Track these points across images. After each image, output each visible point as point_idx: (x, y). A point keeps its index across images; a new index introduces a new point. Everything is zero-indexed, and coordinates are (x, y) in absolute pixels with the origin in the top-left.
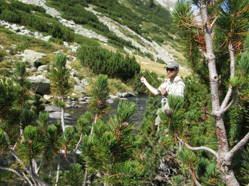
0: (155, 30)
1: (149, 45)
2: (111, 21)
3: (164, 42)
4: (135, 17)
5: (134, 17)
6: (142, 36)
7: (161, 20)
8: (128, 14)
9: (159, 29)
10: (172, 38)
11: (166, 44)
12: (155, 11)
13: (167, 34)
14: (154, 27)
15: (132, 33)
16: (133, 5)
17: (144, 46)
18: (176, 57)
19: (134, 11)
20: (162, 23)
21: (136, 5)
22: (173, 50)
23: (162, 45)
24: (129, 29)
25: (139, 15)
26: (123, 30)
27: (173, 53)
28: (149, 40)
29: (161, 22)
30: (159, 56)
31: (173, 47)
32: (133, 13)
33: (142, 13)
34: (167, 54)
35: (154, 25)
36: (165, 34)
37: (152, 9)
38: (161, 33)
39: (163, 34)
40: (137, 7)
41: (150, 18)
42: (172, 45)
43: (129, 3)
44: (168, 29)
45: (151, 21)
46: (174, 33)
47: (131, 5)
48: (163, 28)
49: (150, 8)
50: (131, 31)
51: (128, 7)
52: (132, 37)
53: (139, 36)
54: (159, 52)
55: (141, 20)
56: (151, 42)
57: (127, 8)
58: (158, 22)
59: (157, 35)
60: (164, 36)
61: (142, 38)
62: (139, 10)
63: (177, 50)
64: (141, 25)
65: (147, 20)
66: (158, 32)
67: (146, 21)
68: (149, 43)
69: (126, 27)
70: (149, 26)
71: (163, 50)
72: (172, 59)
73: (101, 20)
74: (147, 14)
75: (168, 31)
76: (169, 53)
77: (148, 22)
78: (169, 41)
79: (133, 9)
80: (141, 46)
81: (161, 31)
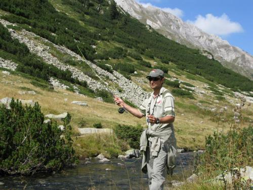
0: (119, 53)
1: (108, 77)
2: (36, 38)
3: (135, 72)
5: (82, 33)
6: (95, 63)
7: (130, 37)
8: (72, 29)
9: (127, 51)
10: (149, 66)
11: (139, 75)
12: (120, 23)
14: (117, 48)
15: (74, 57)
16: (81, 15)
17: (97, 79)
19: (82, 23)
20: (131, 42)
21: (87, 14)
23: (132, 78)
24: (69, 51)
25: (92, 30)
26: (58, 52)
28: (108, 69)
29: (129, 40)
30: (124, 95)
32: (81, 27)
33: (97, 27)
34: (140, 91)
35: (117, 45)
36: (136, 59)
37: (115, 21)
38: (130, 57)
39: (133, 59)
40: (88, 17)
41: (111, 34)
43: (75, 10)
45: (113, 40)
46: (152, 58)
47: (78, 14)
48: (134, 49)
49: (112, 19)
50: (73, 54)
51: (72, 17)
52: (74, 64)
53: (89, 63)
54: (125, 88)
55: (95, 37)
56: (111, 72)
57: (70, 19)
58: (125, 40)
59: (122, 61)
60: (135, 62)
61: (94, 66)
62: (91, 22)
64: (94, 47)
65: (106, 37)
66: (125, 56)
67: (103, 40)
68: (107, 73)
69: (64, 48)
71: (132, 85)
73: (15, 35)
74: (105, 28)
75: (142, 54)
76: (145, 90)
77: (106, 40)
78: (143, 70)
79: (81, 20)
80: (90, 79)
81: (129, 55)
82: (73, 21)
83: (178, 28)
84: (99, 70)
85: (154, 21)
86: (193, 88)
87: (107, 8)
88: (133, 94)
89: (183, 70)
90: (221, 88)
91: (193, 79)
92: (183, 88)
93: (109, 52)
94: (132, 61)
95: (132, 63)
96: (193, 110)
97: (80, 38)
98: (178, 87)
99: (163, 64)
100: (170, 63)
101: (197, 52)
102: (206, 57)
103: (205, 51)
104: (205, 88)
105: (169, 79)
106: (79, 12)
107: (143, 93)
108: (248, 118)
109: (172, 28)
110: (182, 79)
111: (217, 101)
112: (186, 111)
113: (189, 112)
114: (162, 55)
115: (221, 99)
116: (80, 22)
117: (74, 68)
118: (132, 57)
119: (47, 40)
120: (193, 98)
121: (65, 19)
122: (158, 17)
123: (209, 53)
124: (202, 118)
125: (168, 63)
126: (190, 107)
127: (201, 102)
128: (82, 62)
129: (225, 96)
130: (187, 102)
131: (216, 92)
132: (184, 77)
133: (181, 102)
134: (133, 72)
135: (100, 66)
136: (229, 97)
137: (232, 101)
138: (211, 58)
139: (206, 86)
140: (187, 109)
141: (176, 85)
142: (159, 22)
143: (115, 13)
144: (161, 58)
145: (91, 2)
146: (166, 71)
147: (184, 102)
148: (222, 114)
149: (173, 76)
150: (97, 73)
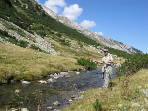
0: (42, 28)
1: (30, 36)
3: (47, 36)
4: (27, 20)
8: (22, 18)
9: (45, 28)
10: (53, 33)
11: (48, 37)
13: (51, 31)
14: (41, 26)
15: (15, 27)
17: (24, 36)
22: (53, 41)
23: (45, 37)
25: (32, 19)
27: (52, 42)
29: (47, 24)
30: (36, 44)
31: (53, 39)
32: (27, 18)
33: (34, 18)
36: (48, 31)
38: (46, 30)
39: (47, 31)
40: (31, 14)
41: (40, 21)
42: (53, 37)
43: (26, 12)
45: (40, 23)
46: (56, 31)
48: (49, 27)
49: (43, 17)
53: (22, 30)
55: (32, 22)
56: (34, 34)
58: (45, 24)
59: (42, 31)
60: (48, 32)
61: (25, 31)
63: (55, 41)
64: (31, 25)
66: (44, 29)
67: (35, 23)
70: (37, 25)
74: (37, 19)
75: (52, 29)
76: (49, 42)
77: (37, 23)
78: (51, 35)
80: (20, 36)
81: (45, 29)
82: (24, 15)
83: (70, 23)
84: (27, 33)
86: (71, 43)
87: (41, 13)
88: (41, 43)
89: (68, 36)
90: (82, 43)
91: (72, 39)
92: (66, 42)
95: (46, 32)
96: (69, 51)
97: (26, 22)
99: (60, 33)
100: (63, 33)
101: (75, 30)
102: (78, 32)
103: (78, 30)
104: (76, 43)
105: (61, 39)
106: (28, 13)
107: (47, 44)
108: (91, 55)
109: (68, 23)
110: (67, 39)
111: (80, 48)
112: (65, 51)
113: (66, 52)
114: (60, 30)
115: (81, 47)
116: (27, 16)
117: (13, 31)
118: (47, 30)
119: (2, 19)
121: (21, 14)
122: (63, 19)
123: (80, 31)
124: (72, 54)
125: (62, 33)
126: (67, 50)
127: (73, 48)
128: (18, 29)
129: (84, 46)
130: (67, 47)
131: (80, 44)
132: (68, 38)
133: (64, 48)
134: (46, 35)
135: (28, 32)
136: (85, 46)
137: (86, 48)
138: (80, 33)
139: (77, 42)
140: (66, 51)
141: (64, 41)
142: (63, 20)
143: (44, 14)
144: (60, 31)
145: (35, 10)
146: (60, 36)
147: (65, 48)
148: (80, 53)
149: (63, 38)
150: (25, 34)
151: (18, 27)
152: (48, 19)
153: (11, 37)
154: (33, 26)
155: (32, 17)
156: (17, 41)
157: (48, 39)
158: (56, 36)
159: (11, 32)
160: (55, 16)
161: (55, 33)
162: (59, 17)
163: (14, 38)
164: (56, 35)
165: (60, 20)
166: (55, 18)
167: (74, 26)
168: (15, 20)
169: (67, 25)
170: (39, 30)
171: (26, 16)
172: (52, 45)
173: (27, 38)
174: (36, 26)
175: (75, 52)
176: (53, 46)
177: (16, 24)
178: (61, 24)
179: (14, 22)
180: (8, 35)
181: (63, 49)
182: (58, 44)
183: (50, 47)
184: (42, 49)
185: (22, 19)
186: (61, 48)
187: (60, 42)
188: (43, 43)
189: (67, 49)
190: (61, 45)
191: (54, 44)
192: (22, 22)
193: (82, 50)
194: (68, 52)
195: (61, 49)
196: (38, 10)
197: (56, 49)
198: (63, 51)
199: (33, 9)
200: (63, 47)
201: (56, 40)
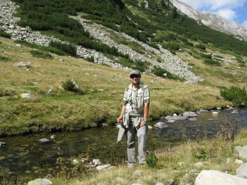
0: (172, 37)
1: (153, 53)
3: (180, 49)
4: (148, 26)
5: (146, 26)
8: (140, 24)
9: (177, 36)
10: (192, 45)
11: (182, 51)
12: (178, 20)
13: (187, 41)
14: (171, 34)
15: (129, 39)
16: (149, 16)
17: (142, 53)
18: (192, 65)
19: (149, 21)
20: (182, 31)
22: (191, 58)
23: (176, 53)
25: (155, 24)
26: (117, 37)
27: (189, 61)
28: (156, 47)
29: (181, 29)
31: (191, 54)
32: (148, 23)
33: (159, 22)
35: (171, 32)
36: (183, 41)
37: (175, 19)
38: (178, 40)
39: (181, 41)
40: (153, 17)
41: (168, 26)
42: (191, 52)
43: (145, 13)
44: (189, 36)
45: (169, 29)
46: (196, 40)
47: (147, 15)
48: (183, 35)
51: (143, 17)
53: (140, 43)
55: (156, 28)
56: (158, 49)
58: (177, 30)
60: (182, 43)
61: (144, 45)
63: (195, 57)
65: (164, 28)
66: (175, 39)
67: (161, 30)
68: (154, 50)
70: (163, 33)
72: (185, 67)
74: (165, 23)
75: (189, 38)
76: (184, 61)
77: (163, 30)
78: (187, 48)
79: (149, 19)
80: (136, 53)
81: (178, 39)
82: (143, 19)
83: (223, 23)
84: (147, 47)
85: (207, 20)
86: (223, 59)
87: (171, 12)
88: (171, 63)
89: (218, 47)
90: (245, 59)
91: (224, 53)
92: (215, 59)
93: (164, 37)
94: (179, 42)
95: (179, 44)
96: (218, 74)
97: (146, 30)
98: (211, 58)
99: (203, 44)
100: (209, 43)
101: (232, 36)
102: (238, 39)
103: (238, 36)
104: (233, 59)
105: (205, 53)
107: (180, 63)
109: (219, 24)
110: (215, 53)
111: (240, 68)
112: (211, 75)
113: (214, 76)
114: (204, 38)
115: (242, 66)
116: (148, 20)
117: (125, 46)
118: (180, 39)
120: (220, 66)
121: (137, 18)
122: (209, 18)
123: (240, 37)
124: (223, 80)
125: (207, 43)
126: (216, 72)
127: (226, 68)
128: (134, 42)
129: (246, 64)
130: (215, 68)
131: (240, 61)
132: (218, 52)
133: (210, 69)
134: (178, 49)
135: (150, 45)
138: (242, 40)
139: (234, 57)
140: (213, 74)
141: (210, 57)
142: (210, 21)
143: (176, 14)
144: (203, 40)
145: (160, 8)
146: (204, 49)
147: (212, 68)
148: (240, 76)
149: (209, 52)
150: (145, 49)
151: (133, 39)
152: (183, 20)
153: (122, 56)
154: (158, 34)
155: (156, 20)
156: (132, 62)
157: (183, 54)
158: (196, 49)
159: (122, 49)
160: (195, 15)
161: (196, 43)
162: (202, 15)
163: (127, 57)
164: (197, 47)
165: (203, 21)
166: (195, 18)
167: (229, 28)
168: (128, 29)
169: (217, 28)
170: (167, 41)
171: (146, 20)
172: (189, 64)
173: (147, 56)
174: (163, 35)
175: (231, 76)
176: (191, 67)
177: (129, 35)
178: (205, 28)
179: (127, 31)
180: (118, 53)
181: (208, 70)
182: (200, 63)
183: (186, 68)
184: (172, 73)
185: (140, 26)
186: (205, 69)
187: (204, 59)
188: (173, 62)
189: (216, 70)
190: (204, 65)
191: (193, 63)
192: (140, 29)
193: (243, 72)
194: (218, 76)
195: (205, 72)
196: (165, 7)
197: (196, 71)
198: (208, 74)
199: (157, 7)
200: (208, 67)
201: (196, 55)
